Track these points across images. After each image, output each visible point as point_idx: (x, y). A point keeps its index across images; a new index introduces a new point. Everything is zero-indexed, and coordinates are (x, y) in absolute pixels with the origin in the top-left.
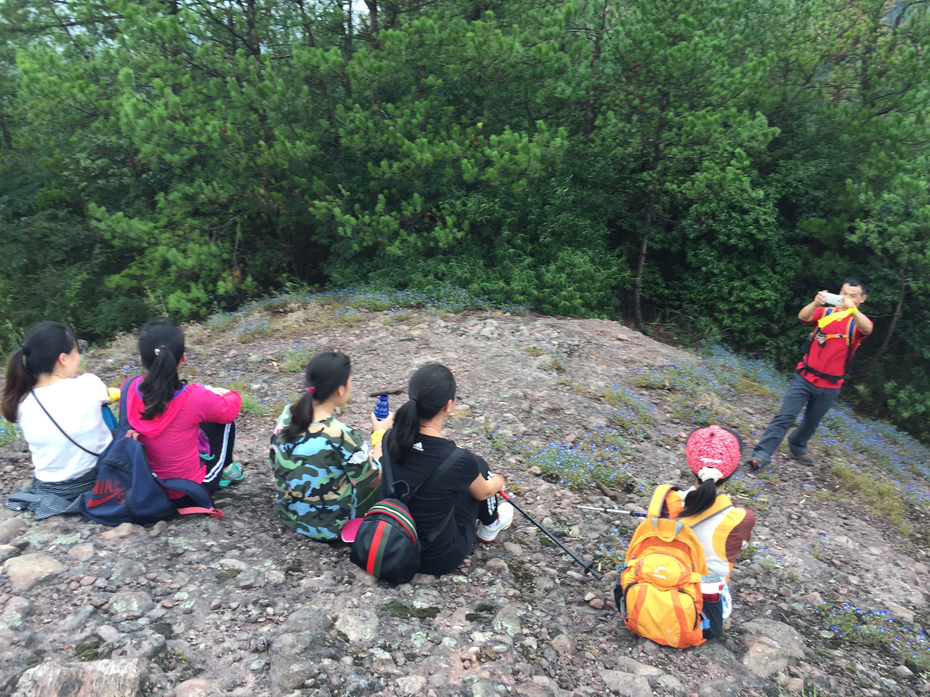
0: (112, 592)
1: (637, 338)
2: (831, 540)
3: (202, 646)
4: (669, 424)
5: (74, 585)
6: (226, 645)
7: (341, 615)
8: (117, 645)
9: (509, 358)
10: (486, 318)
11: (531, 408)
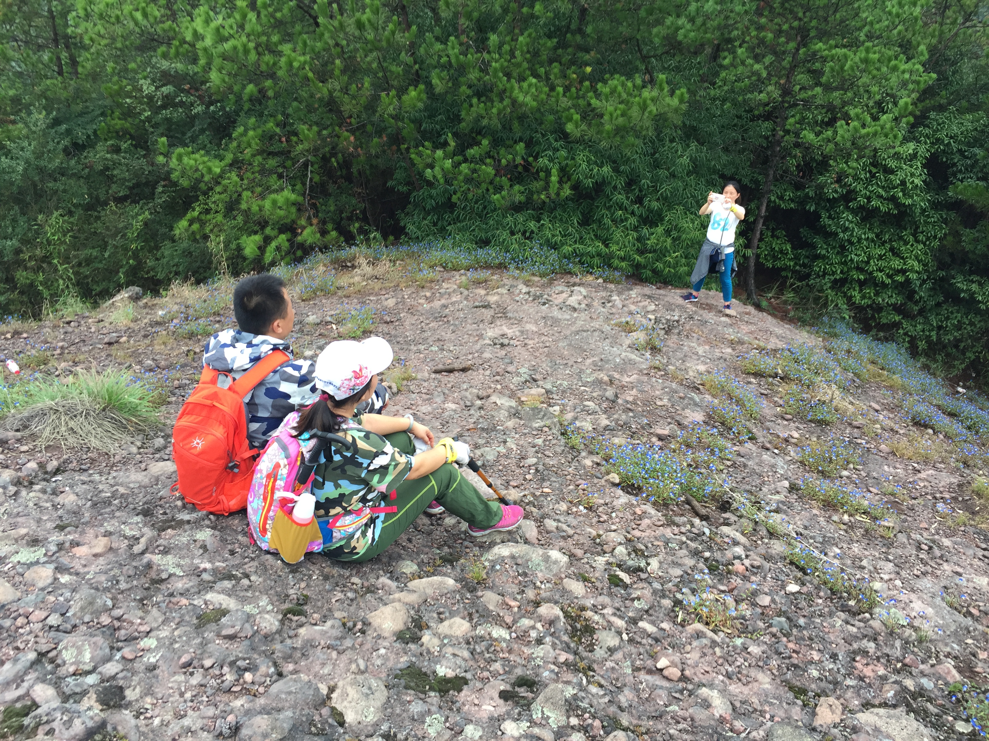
0: (65, 632)
1: (748, 314)
2: (968, 581)
3: (157, 721)
4: (780, 421)
5: (20, 621)
6: (186, 722)
7: (340, 684)
8: (45, 719)
9: (596, 334)
10: (574, 285)
11: (616, 396)
